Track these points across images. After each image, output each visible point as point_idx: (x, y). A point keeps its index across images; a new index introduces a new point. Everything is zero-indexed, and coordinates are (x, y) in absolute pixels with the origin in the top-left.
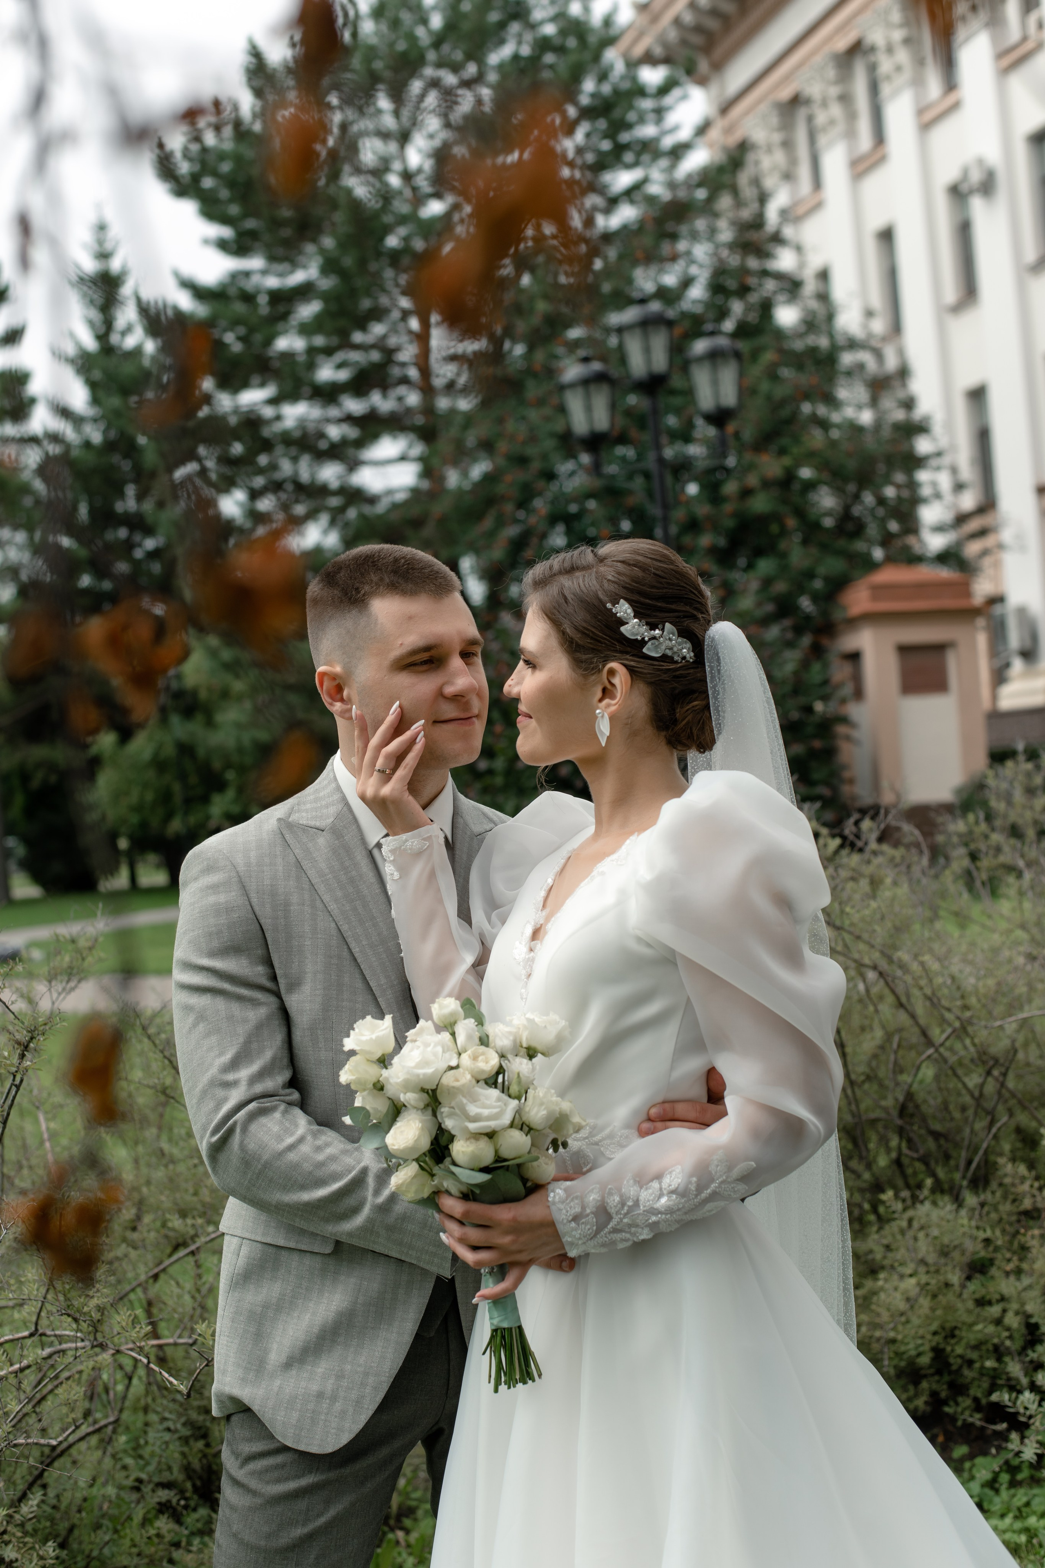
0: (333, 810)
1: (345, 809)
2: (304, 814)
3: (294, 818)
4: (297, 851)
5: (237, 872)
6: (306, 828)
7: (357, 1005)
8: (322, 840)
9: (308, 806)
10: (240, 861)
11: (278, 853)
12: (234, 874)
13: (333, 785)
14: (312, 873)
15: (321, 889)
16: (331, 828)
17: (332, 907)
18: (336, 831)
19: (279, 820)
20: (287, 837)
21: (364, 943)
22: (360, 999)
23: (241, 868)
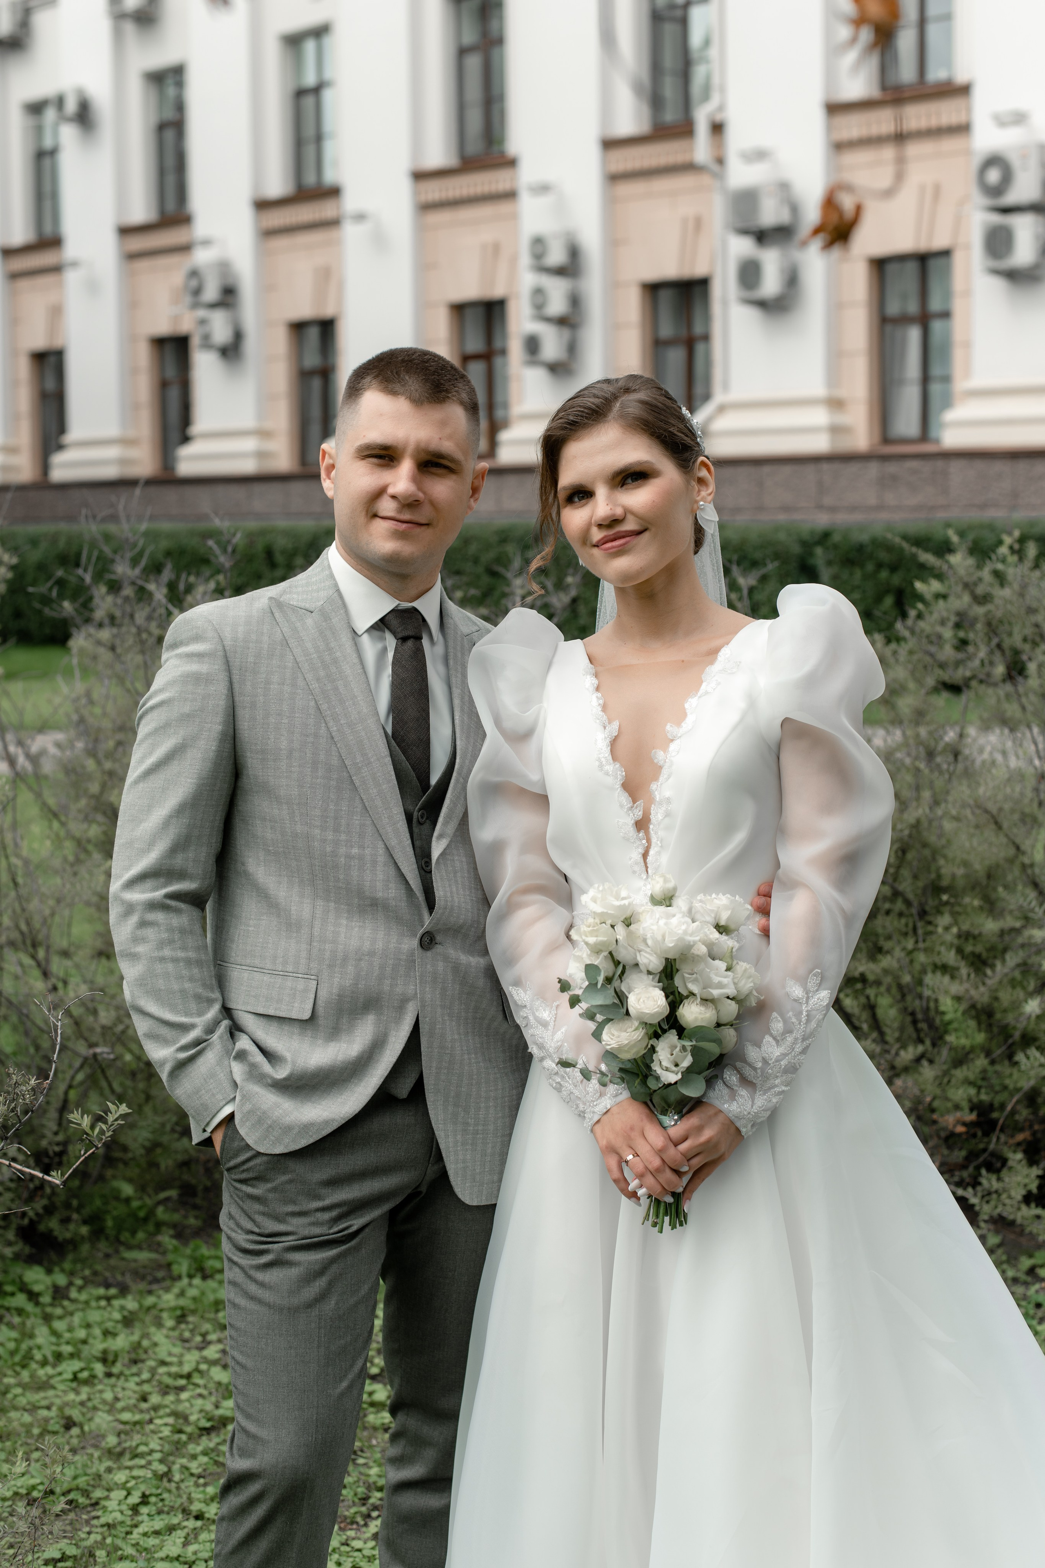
0: (323, 594)
1: (336, 594)
2: (295, 596)
3: (285, 598)
4: (285, 630)
5: (224, 646)
6: (294, 609)
7: (332, 782)
8: (309, 621)
9: (300, 589)
10: (227, 634)
11: (265, 631)
12: (220, 648)
13: (327, 572)
14: (297, 651)
15: (305, 667)
16: (320, 610)
17: (315, 685)
18: (324, 615)
19: (271, 598)
20: (277, 615)
21: (342, 722)
22: (336, 776)
23: (228, 643)
